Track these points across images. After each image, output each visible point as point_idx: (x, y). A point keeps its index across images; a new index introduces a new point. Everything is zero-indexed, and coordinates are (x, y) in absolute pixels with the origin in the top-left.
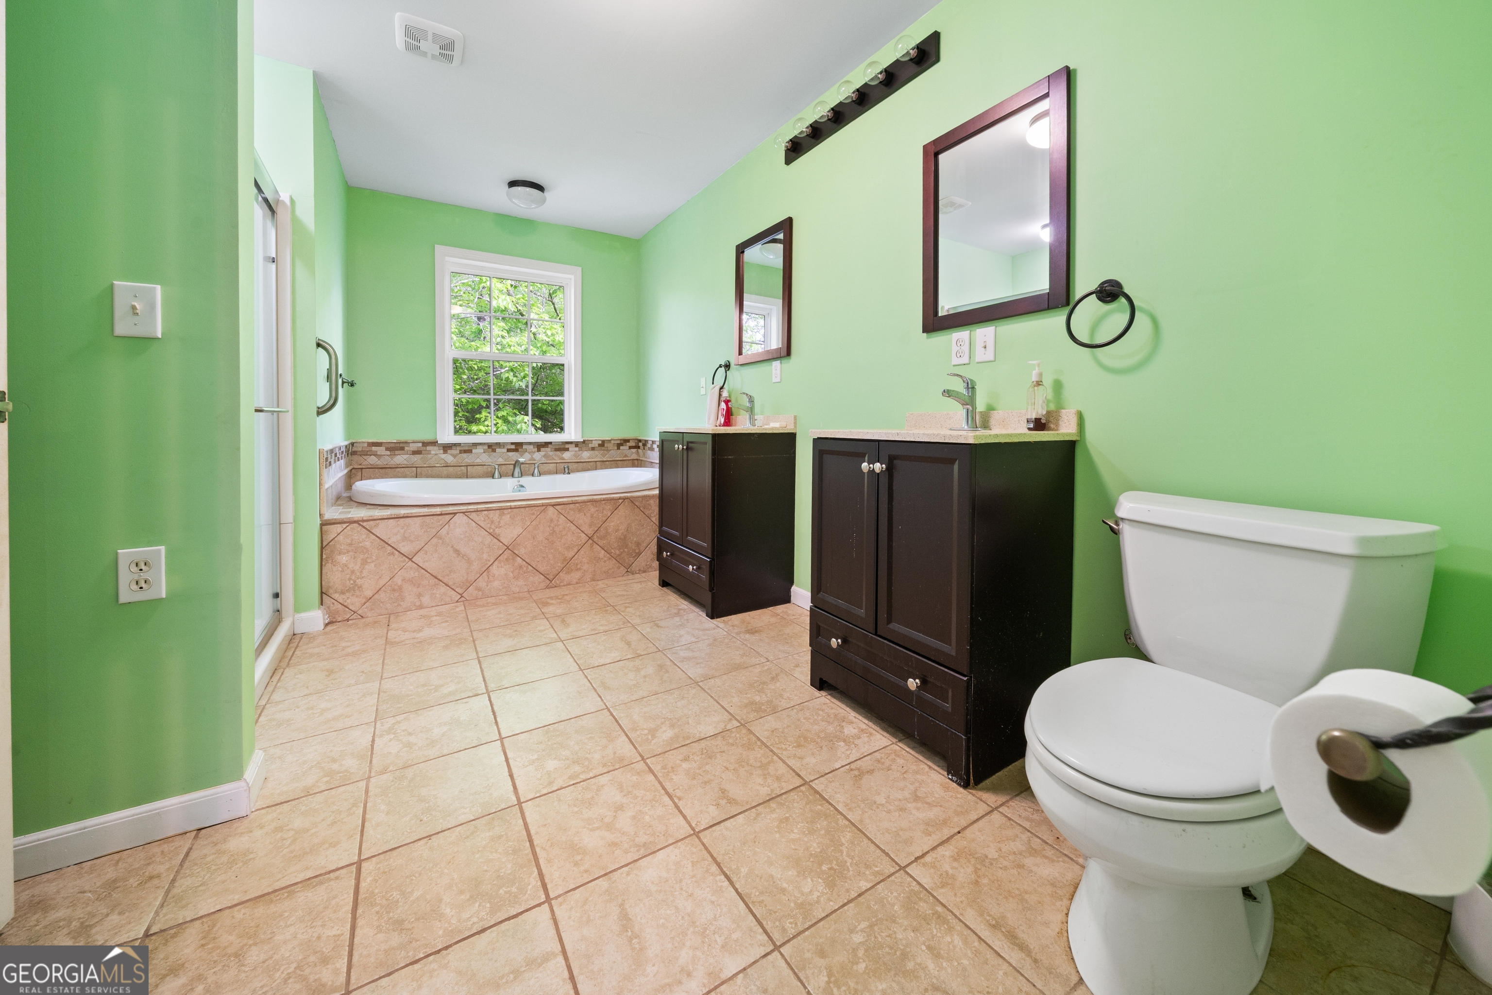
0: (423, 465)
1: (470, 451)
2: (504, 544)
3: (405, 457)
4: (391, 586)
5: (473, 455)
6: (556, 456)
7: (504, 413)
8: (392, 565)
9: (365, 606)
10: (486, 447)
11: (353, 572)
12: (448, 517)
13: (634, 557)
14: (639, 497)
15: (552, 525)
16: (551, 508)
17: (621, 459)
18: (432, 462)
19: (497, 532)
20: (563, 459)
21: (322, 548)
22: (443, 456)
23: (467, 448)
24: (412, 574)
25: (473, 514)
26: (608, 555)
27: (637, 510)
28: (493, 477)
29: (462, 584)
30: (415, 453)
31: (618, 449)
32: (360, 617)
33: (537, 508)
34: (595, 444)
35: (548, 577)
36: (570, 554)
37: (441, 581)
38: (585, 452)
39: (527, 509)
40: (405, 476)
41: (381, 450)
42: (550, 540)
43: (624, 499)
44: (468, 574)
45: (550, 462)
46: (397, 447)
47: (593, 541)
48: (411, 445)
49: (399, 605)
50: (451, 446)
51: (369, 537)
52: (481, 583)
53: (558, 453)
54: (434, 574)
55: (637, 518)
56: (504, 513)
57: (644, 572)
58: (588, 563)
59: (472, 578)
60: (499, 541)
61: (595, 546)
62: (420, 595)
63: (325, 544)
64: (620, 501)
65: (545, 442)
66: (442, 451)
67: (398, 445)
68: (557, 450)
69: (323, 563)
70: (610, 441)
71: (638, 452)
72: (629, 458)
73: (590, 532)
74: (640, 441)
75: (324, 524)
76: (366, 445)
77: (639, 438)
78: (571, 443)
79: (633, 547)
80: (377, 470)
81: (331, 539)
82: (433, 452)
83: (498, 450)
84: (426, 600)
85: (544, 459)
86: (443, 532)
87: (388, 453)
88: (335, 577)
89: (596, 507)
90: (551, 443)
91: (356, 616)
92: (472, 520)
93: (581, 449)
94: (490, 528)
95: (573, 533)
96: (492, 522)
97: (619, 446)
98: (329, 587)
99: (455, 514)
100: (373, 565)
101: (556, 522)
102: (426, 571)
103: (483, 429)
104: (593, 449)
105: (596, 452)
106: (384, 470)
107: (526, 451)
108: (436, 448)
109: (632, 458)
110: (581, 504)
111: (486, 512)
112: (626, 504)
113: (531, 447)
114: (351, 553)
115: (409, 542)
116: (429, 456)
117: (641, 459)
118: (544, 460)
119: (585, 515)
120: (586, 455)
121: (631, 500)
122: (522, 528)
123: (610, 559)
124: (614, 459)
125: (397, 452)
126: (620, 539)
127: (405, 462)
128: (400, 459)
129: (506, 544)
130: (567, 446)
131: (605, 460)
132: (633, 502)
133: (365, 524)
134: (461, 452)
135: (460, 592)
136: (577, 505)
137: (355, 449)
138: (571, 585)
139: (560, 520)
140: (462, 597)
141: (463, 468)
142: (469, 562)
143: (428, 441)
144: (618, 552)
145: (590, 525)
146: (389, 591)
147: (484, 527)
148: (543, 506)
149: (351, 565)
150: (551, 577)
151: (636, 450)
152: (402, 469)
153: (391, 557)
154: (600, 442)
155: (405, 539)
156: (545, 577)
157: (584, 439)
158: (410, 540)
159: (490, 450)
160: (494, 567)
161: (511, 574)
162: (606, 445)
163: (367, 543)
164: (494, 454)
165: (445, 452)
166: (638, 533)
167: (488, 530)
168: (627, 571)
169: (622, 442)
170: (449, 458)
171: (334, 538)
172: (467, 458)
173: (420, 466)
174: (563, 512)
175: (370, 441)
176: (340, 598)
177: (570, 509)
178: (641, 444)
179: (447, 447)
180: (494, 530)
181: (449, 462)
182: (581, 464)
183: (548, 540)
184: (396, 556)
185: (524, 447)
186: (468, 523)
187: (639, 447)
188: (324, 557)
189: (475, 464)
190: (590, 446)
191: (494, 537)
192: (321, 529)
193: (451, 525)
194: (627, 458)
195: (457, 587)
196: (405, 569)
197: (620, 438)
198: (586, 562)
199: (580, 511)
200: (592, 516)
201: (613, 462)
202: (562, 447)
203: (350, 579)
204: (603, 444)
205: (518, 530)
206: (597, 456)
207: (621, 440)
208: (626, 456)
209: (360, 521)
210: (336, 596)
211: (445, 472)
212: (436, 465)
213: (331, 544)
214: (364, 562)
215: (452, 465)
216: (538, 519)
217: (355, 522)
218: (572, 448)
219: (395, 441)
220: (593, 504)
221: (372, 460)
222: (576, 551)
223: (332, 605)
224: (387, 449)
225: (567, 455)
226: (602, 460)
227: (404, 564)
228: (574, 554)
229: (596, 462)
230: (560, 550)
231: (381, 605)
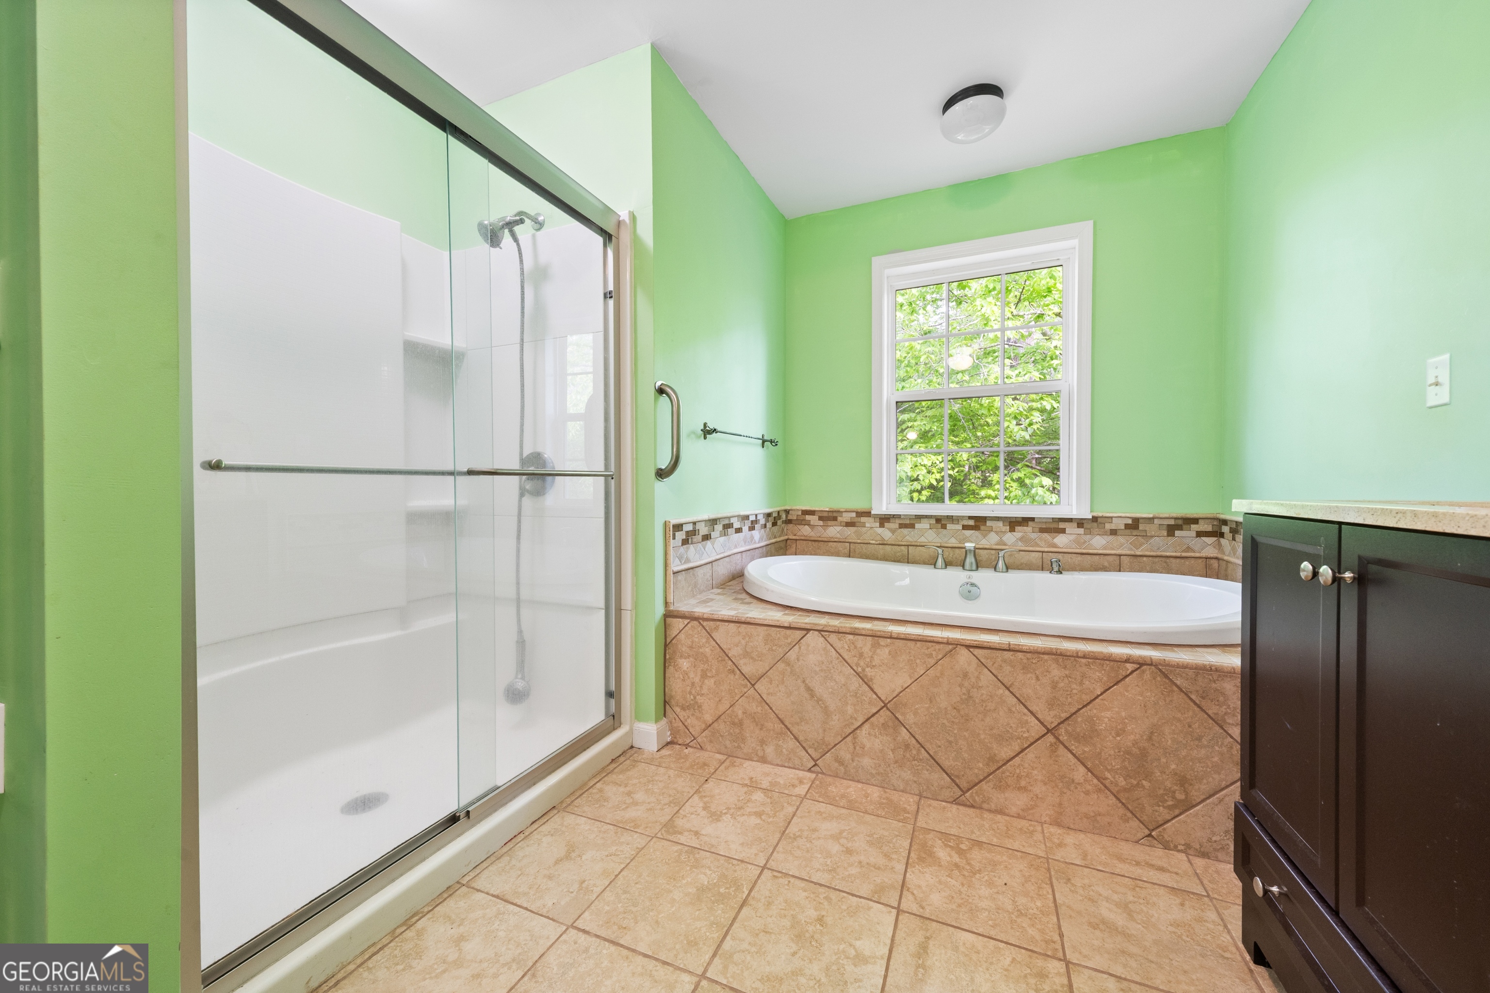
0: (855, 541)
1: (912, 526)
2: (880, 698)
3: (839, 528)
4: (731, 717)
5: (916, 531)
6: (1043, 541)
7: (1021, 474)
8: (732, 688)
9: (704, 734)
10: (933, 521)
11: (693, 684)
12: (799, 634)
13: (1170, 808)
14: (1185, 667)
15: (966, 684)
16: (964, 652)
17: (1178, 554)
18: (867, 538)
19: (869, 674)
20: (1055, 546)
21: (666, 645)
22: (880, 530)
23: (908, 522)
24: (754, 707)
25: (833, 636)
26: (1095, 781)
27: (1178, 698)
28: (935, 565)
29: (816, 744)
30: (850, 524)
31: (1168, 535)
32: (699, 747)
33: (937, 647)
34: (1119, 524)
35: (957, 781)
36: (1005, 752)
37: (788, 729)
38: (1098, 537)
39: (919, 644)
40: (837, 554)
41: (814, 519)
42: (962, 713)
43: (1141, 664)
44: (824, 731)
45: (1031, 549)
46: (829, 517)
47: (1057, 738)
48: (844, 514)
49: (739, 747)
50: (889, 518)
51: (709, 643)
52: (844, 751)
53: (1046, 536)
54: (780, 716)
55: (1179, 715)
56: (879, 644)
57: (1204, 855)
58: (1045, 784)
59: (831, 739)
60: (872, 690)
61: (1061, 750)
62: (762, 742)
63: (668, 640)
64: (1130, 667)
65: (1023, 518)
66: (878, 524)
67: (830, 514)
68: (1042, 530)
69: (667, 665)
70: (1151, 520)
71: (1220, 545)
72: (1197, 555)
73: (1051, 719)
74: (1225, 522)
75: (669, 615)
76: (800, 513)
77: (1223, 517)
78: (1070, 520)
79: (1168, 784)
80: (810, 542)
81: (674, 636)
82: (867, 525)
83: (949, 526)
84: (770, 750)
85: (1020, 543)
86: (792, 655)
87: (821, 523)
88: (677, 687)
89: (1065, 668)
90: (1033, 519)
91: (696, 744)
92: (832, 646)
93: (1089, 532)
94: (858, 665)
95: (1010, 710)
96: (861, 655)
97: (1171, 530)
98: (671, 697)
99: (808, 630)
100: (712, 680)
101: (973, 680)
102: (771, 708)
103: (993, 494)
104: (1114, 532)
105: (1121, 539)
106: (817, 543)
107: (991, 529)
108: (871, 519)
109: (1203, 554)
110: (1029, 655)
111: (851, 637)
112: (1147, 676)
113: (1000, 524)
114: (691, 659)
115: (751, 661)
116: (864, 529)
117: (1226, 558)
118: (1021, 546)
119: (1038, 679)
120: (1098, 542)
121: (1163, 670)
122: (911, 677)
123: (1100, 790)
124: (1159, 553)
125: (830, 523)
126: (1128, 752)
127: (838, 536)
128: (833, 531)
129: (883, 698)
130: (1062, 525)
131: (1138, 553)
132: (1166, 676)
133: (705, 624)
134: (902, 526)
135: (815, 755)
136: (1020, 655)
137: (790, 517)
138: (1004, 814)
139: (982, 677)
140: (816, 765)
141: (903, 548)
142: (826, 711)
143: (863, 510)
144: (1122, 782)
145: (1052, 704)
146: (728, 723)
147: (849, 661)
148: (948, 643)
149: (692, 675)
150: (964, 785)
151: (1215, 539)
152: (835, 543)
153: (731, 676)
154: (1130, 522)
155: (746, 654)
156: (952, 780)
157: (1095, 514)
158: (752, 658)
159: (940, 525)
160: (864, 732)
161: (891, 753)
162: (1141, 527)
163: (707, 650)
164: (944, 531)
165: (882, 525)
166: (1184, 753)
167: (855, 668)
168: (1150, 835)
169: (1180, 522)
170: (885, 533)
171: (676, 636)
172: (908, 535)
173: (853, 541)
174: (989, 664)
175: (804, 508)
176: (682, 714)
177: (1004, 661)
178: (1225, 529)
179: (884, 520)
180: (864, 670)
181: (886, 539)
182: (1089, 557)
183: (958, 711)
184: (737, 677)
185: (989, 523)
186: (825, 649)
187: (1222, 535)
188: (668, 657)
189: (918, 544)
190: (1108, 526)
191: (863, 680)
192: (665, 620)
193: (802, 648)
194: (1192, 554)
195: (810, 747)
196: (747, 697)
197: (1175, 515)
198: (1040, 778)
199: (1025, 669)
200: (1054, 686)
201: (1157, 560)
202: (1054, 525)
203: (690, 693)
204: (1134, 524)
205: (903, 679)
206: (1123, 545)
207: (1176, 519)
208: (1189, 549)
209: (701, 619)
210: (677, 709)
211: (882, 552)
212: (871, 542)
213: (673, 642)
214: (704, 676)
215: (889, 543)
216: (939, 667)
217: (696, 619)
218: (1071, 528)
219: (827, 510)
220: (1057, 661)
221: (806, 530)
222: (1017, 749)
223: (674, 720)
224: (821, 518)
225: (1061, 540)
226: (1132, 553)
227: (745, 690)
228: (1013, 754)
229: (1120, 555)
230: (982, 737)
231: (720, 739)
